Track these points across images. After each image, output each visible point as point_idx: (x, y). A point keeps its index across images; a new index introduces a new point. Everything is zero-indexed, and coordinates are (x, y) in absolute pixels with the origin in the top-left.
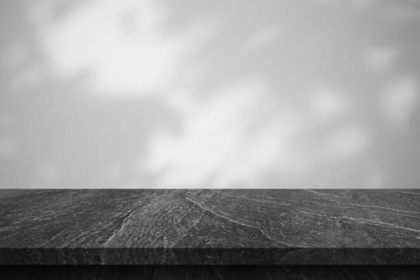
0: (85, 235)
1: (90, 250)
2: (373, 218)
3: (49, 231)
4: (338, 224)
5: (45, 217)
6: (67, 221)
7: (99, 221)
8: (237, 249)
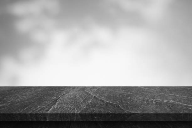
0: (40, 108)
1: (42, 114)
2: (170, 100)
3: (23, 106)
4: (154, 103)
5: (21, 99)
6: (31, 101)
7: (46, 101)
8: (109, 114)
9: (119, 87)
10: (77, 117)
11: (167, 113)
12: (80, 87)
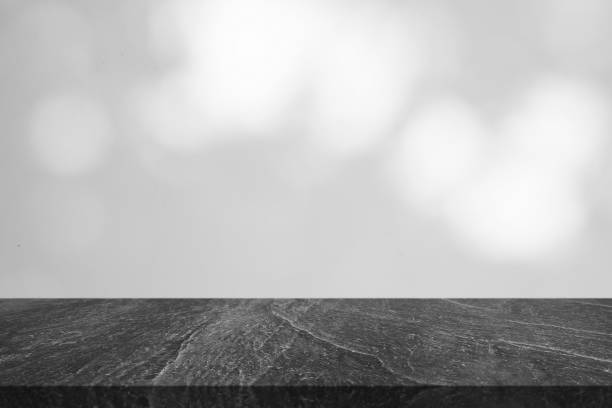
0: (126, 367)
1: (133, 389)
2: (542, 341)
3: (74, 361)
4: (491, 351)
5: (68, 340)
6: (99, 346)
7: (146, 346)
8: (346, 387)
9: (380, 301)
10: (245, 397)
11: (531, 384)
12: (255, 299)
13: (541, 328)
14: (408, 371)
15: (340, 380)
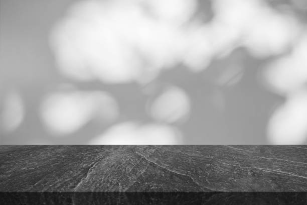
0: (60, 182)
1: (64, 194)
2: (276, 168)
3: (33, 179)
4: (250, 173)
5: (30, 167)
6: (46, 171)
7: (71, 170)
8: (174, 192)
9: (192, 146)
10: (122, 198)
11: (270, 191)
12: (127, 145)
13: (275, 161)
14: (206, 184)
15: (171, 188)
